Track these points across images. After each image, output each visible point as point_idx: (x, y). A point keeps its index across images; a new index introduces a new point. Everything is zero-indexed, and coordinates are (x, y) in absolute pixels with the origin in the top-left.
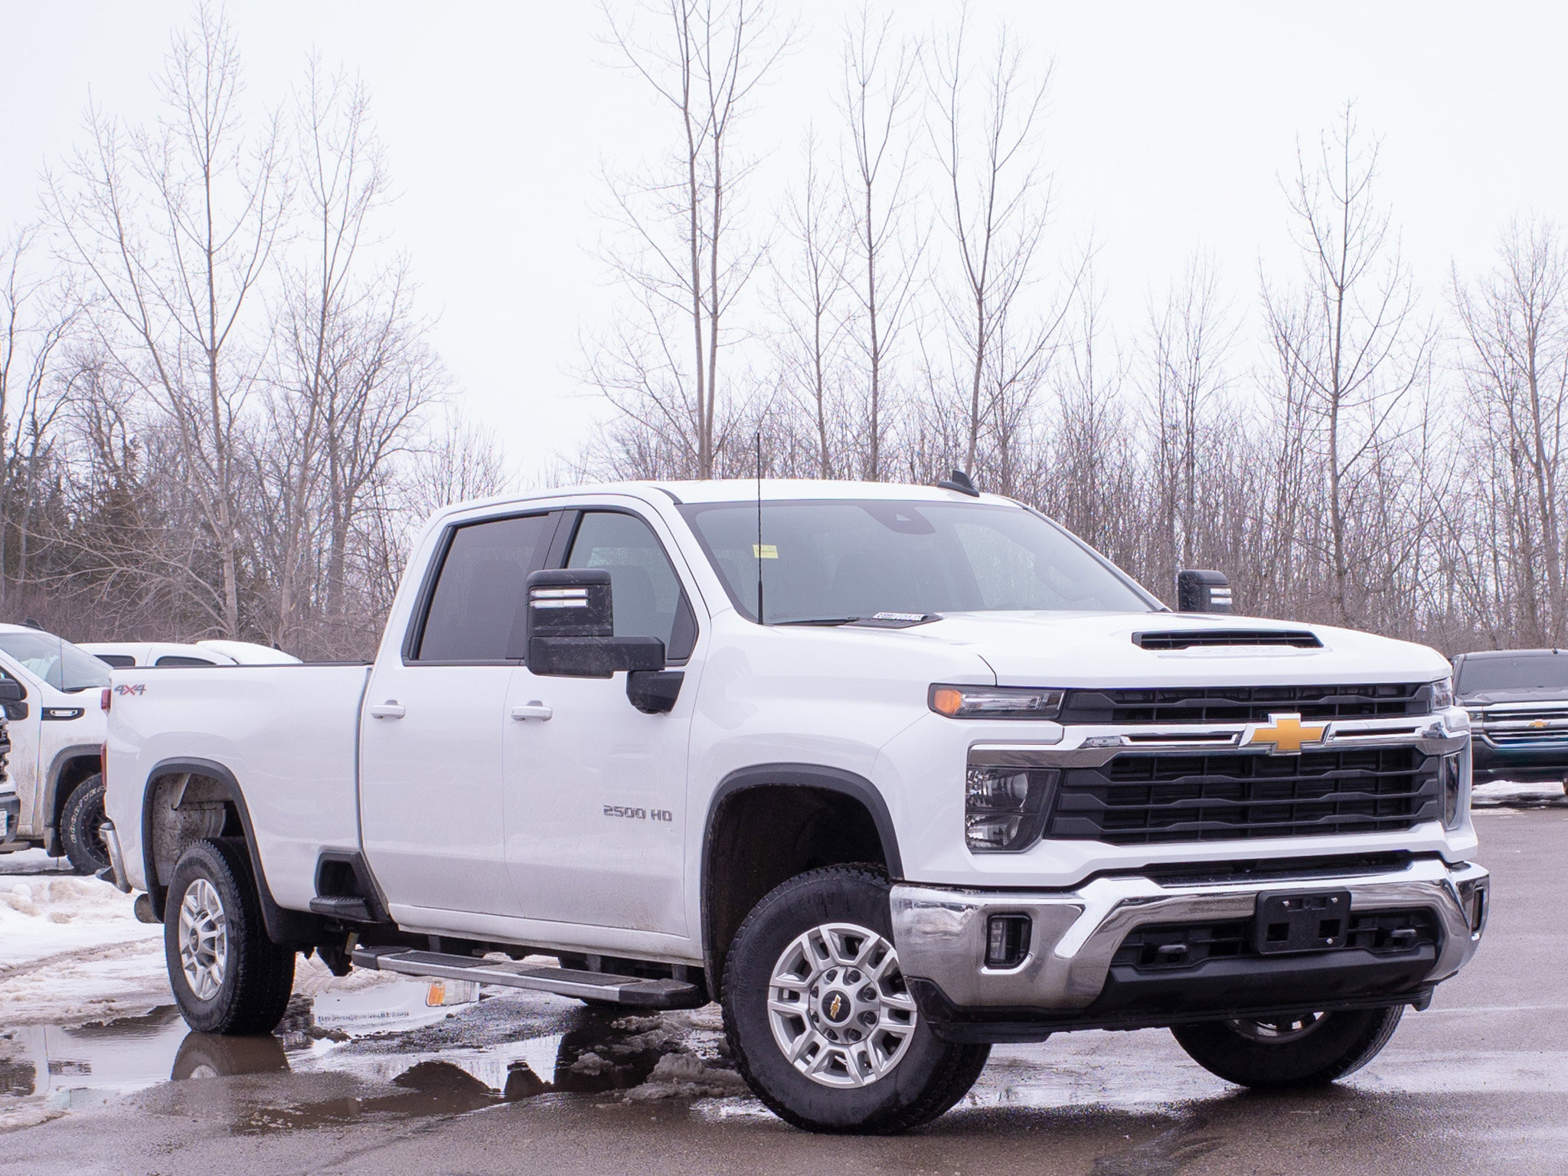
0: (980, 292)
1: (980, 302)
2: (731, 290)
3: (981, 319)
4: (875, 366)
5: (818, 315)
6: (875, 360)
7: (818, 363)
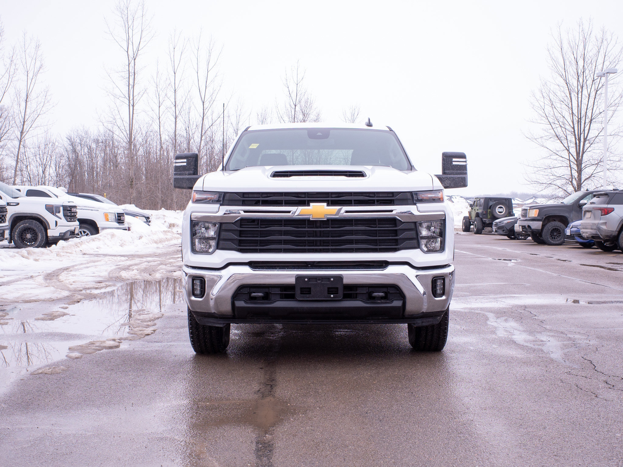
0: (203, 103)
1: (203, 105)
2: (138, 100)
3: (203, 110)
4: (176, 120)
5: (159, 107)
6: (176, 119)
7: (159, 119)
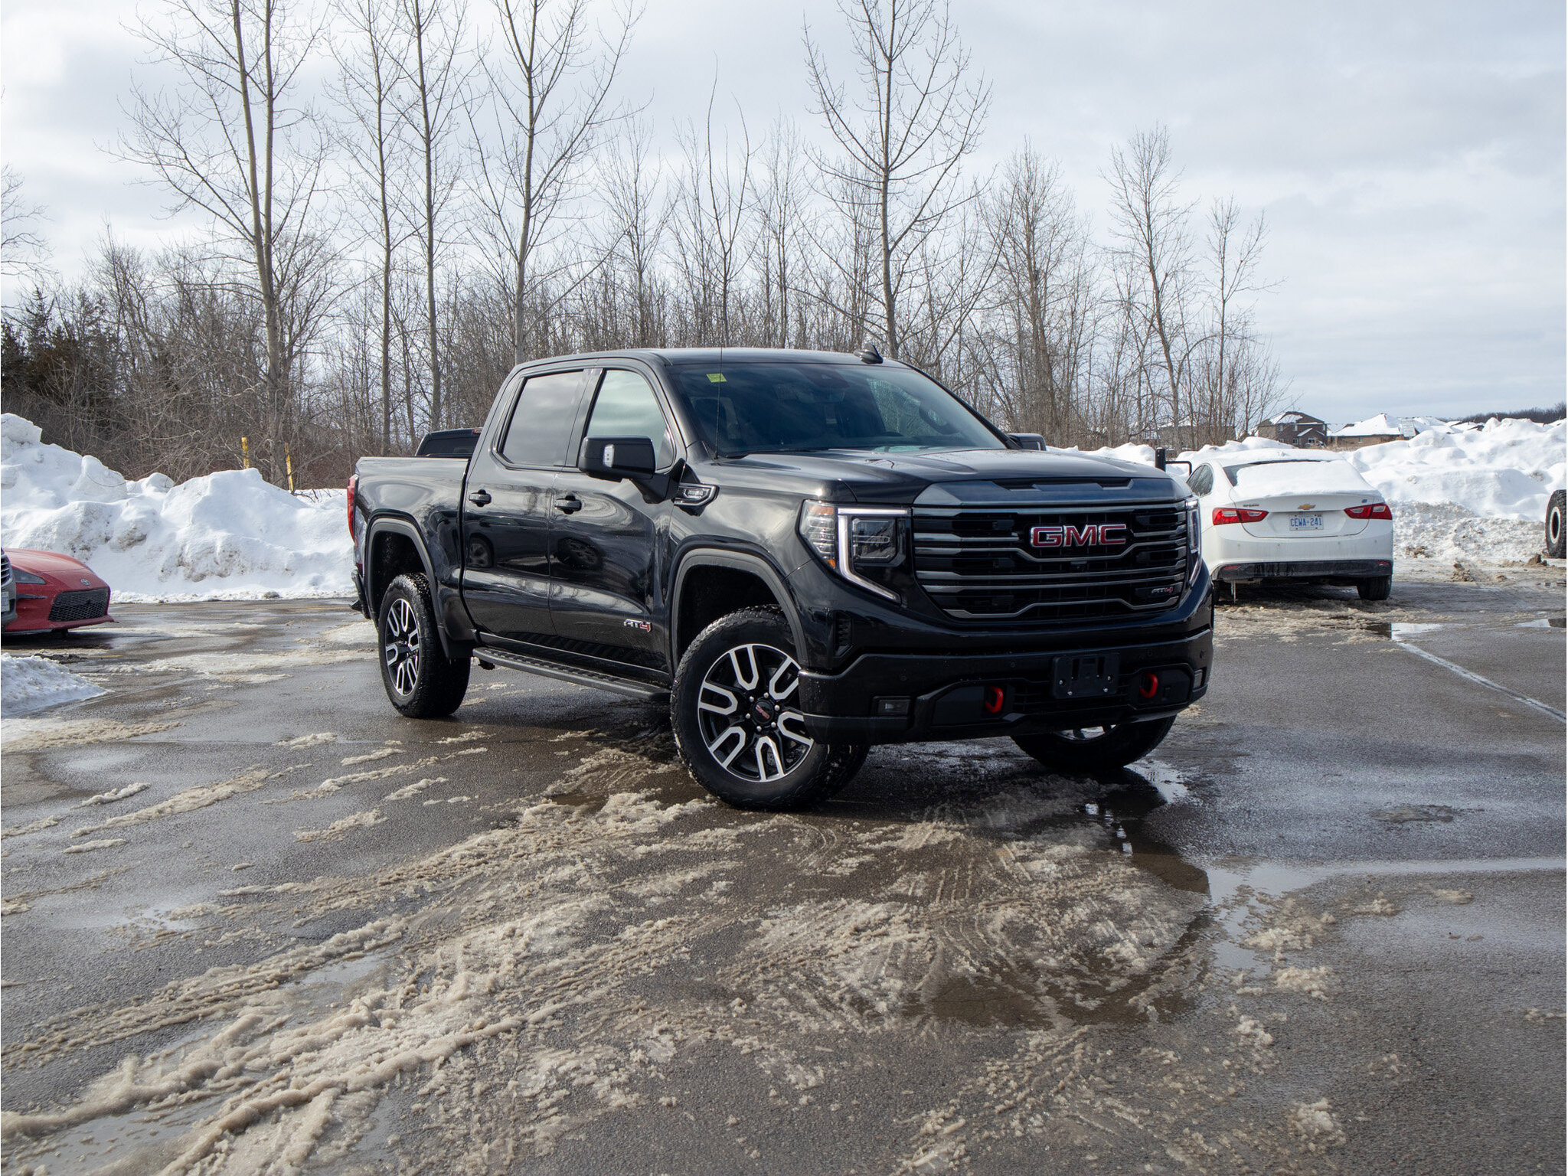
0: (529, 69)
1: (529, 79)
3: (531, 97)
6: (428, 141)
7: (381, 149)
